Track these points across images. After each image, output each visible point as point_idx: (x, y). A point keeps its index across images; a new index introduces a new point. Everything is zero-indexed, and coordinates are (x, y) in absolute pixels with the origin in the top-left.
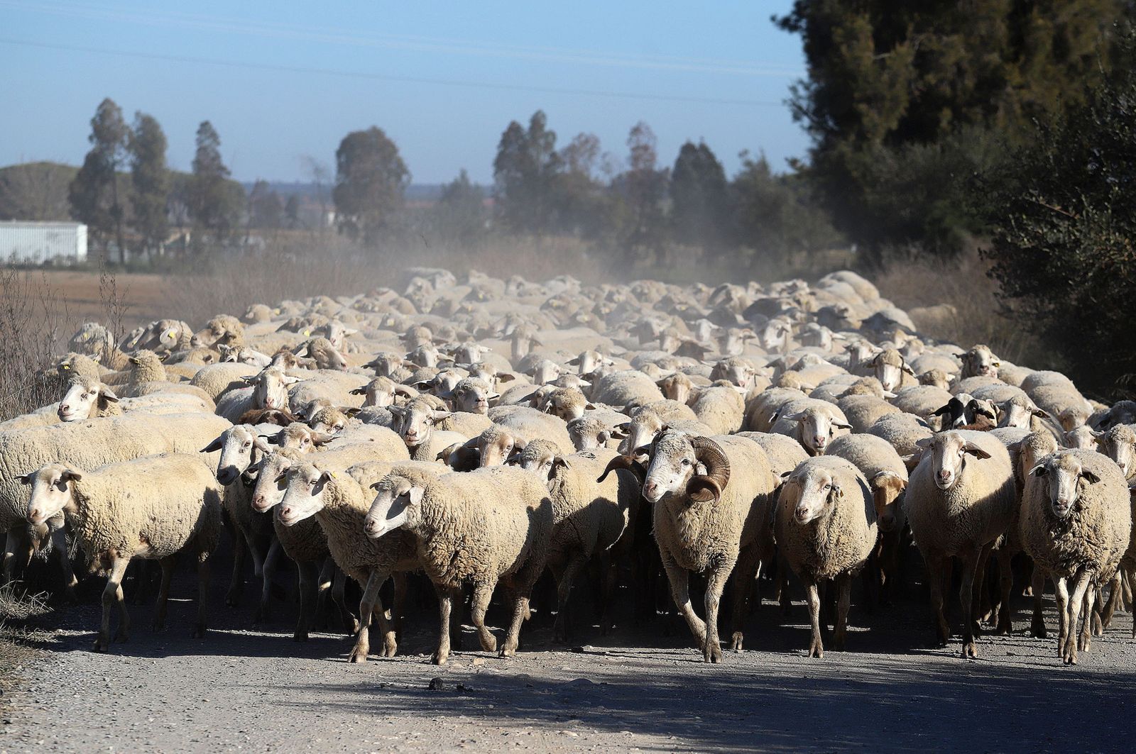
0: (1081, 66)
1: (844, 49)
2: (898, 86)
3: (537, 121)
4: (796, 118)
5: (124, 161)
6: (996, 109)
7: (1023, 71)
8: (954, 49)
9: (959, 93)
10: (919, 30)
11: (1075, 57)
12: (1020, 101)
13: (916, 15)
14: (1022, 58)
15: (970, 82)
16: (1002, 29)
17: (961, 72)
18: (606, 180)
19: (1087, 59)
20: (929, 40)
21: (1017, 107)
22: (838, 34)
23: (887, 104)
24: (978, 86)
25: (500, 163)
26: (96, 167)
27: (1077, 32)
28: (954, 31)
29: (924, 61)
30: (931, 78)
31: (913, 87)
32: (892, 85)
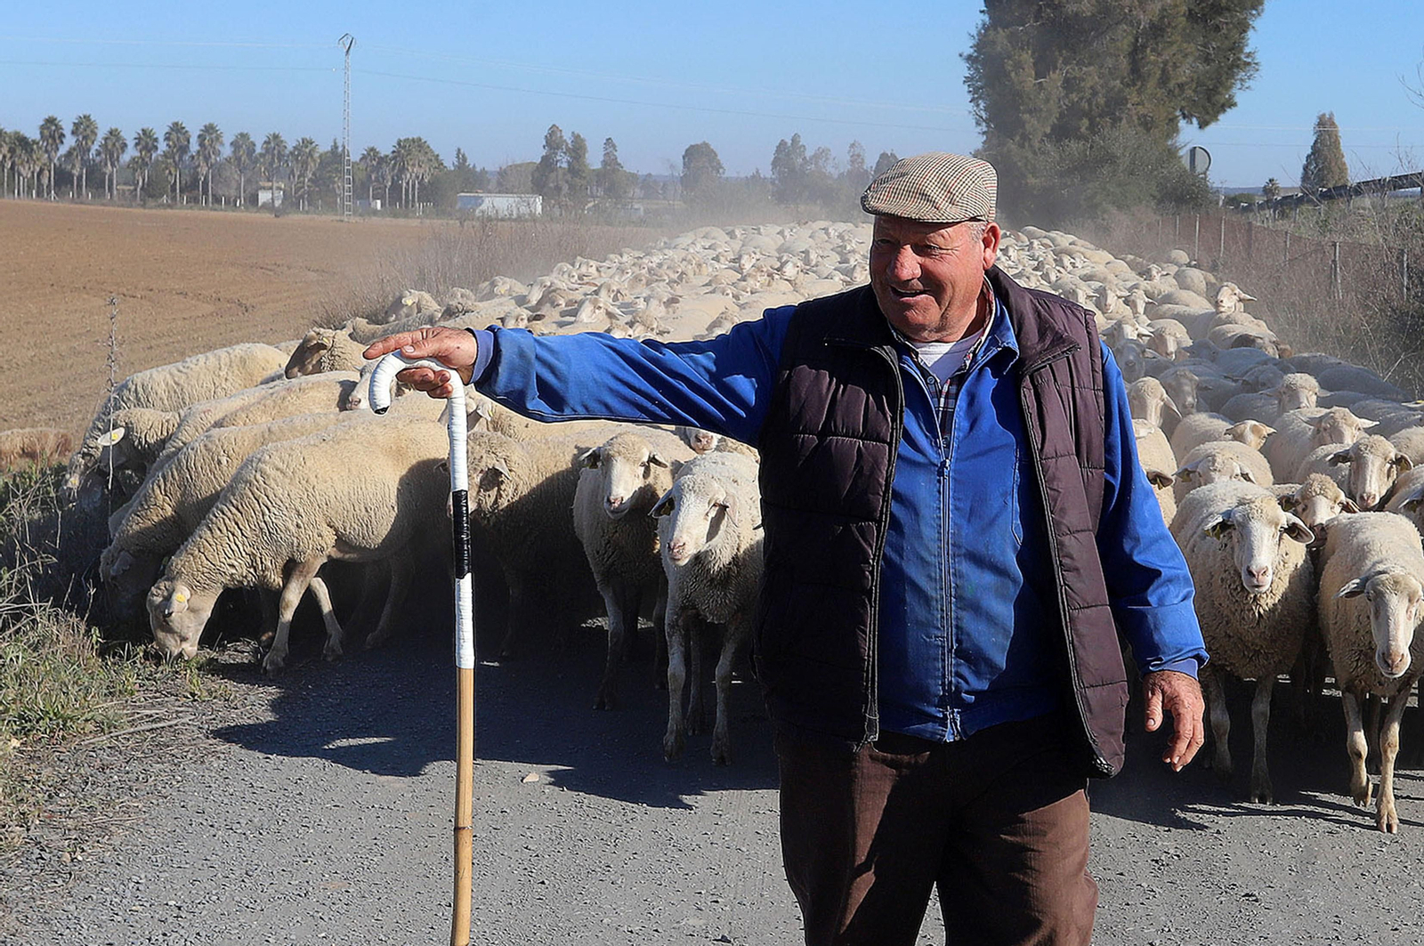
0: (1177, 91)
1: (1013, 74)
2: (1052, 102)
3: (795, 139)
4: (978, 124)
5: (563, 161)
6: (1121, 119)
7: (1139, 92)
8: (1092, 77)
9: (1094, 107)
10: (1066, 63)
11: (1172, 84)
12: (1137, 114)
13: (1064, 52)
14: (1139, 83)
15: (1101, 101)
16: (1124, 63)
17: (1095, 94)
18: (835, 173)
19: (1181, 86)
20: (1073, 70)
21: (1135, 118)
22: (1009, 65)
23: (1044, 115)
24: (1107, 104)
25: (775, 163)
26: (547, 163)
27: (1175, 66)
28: (1090, 64)
29: (1069, 84)
30: (1074, 97)
31: (1062, 103)
32: (1047, 101)
